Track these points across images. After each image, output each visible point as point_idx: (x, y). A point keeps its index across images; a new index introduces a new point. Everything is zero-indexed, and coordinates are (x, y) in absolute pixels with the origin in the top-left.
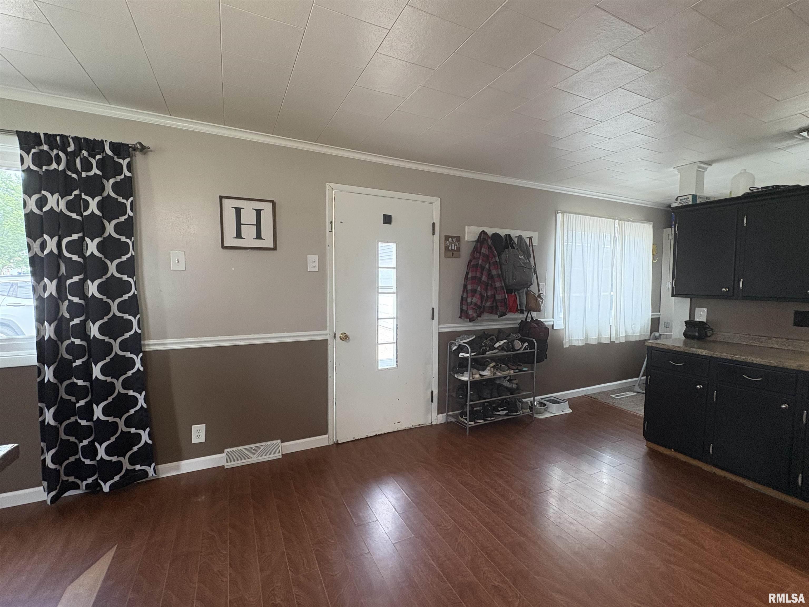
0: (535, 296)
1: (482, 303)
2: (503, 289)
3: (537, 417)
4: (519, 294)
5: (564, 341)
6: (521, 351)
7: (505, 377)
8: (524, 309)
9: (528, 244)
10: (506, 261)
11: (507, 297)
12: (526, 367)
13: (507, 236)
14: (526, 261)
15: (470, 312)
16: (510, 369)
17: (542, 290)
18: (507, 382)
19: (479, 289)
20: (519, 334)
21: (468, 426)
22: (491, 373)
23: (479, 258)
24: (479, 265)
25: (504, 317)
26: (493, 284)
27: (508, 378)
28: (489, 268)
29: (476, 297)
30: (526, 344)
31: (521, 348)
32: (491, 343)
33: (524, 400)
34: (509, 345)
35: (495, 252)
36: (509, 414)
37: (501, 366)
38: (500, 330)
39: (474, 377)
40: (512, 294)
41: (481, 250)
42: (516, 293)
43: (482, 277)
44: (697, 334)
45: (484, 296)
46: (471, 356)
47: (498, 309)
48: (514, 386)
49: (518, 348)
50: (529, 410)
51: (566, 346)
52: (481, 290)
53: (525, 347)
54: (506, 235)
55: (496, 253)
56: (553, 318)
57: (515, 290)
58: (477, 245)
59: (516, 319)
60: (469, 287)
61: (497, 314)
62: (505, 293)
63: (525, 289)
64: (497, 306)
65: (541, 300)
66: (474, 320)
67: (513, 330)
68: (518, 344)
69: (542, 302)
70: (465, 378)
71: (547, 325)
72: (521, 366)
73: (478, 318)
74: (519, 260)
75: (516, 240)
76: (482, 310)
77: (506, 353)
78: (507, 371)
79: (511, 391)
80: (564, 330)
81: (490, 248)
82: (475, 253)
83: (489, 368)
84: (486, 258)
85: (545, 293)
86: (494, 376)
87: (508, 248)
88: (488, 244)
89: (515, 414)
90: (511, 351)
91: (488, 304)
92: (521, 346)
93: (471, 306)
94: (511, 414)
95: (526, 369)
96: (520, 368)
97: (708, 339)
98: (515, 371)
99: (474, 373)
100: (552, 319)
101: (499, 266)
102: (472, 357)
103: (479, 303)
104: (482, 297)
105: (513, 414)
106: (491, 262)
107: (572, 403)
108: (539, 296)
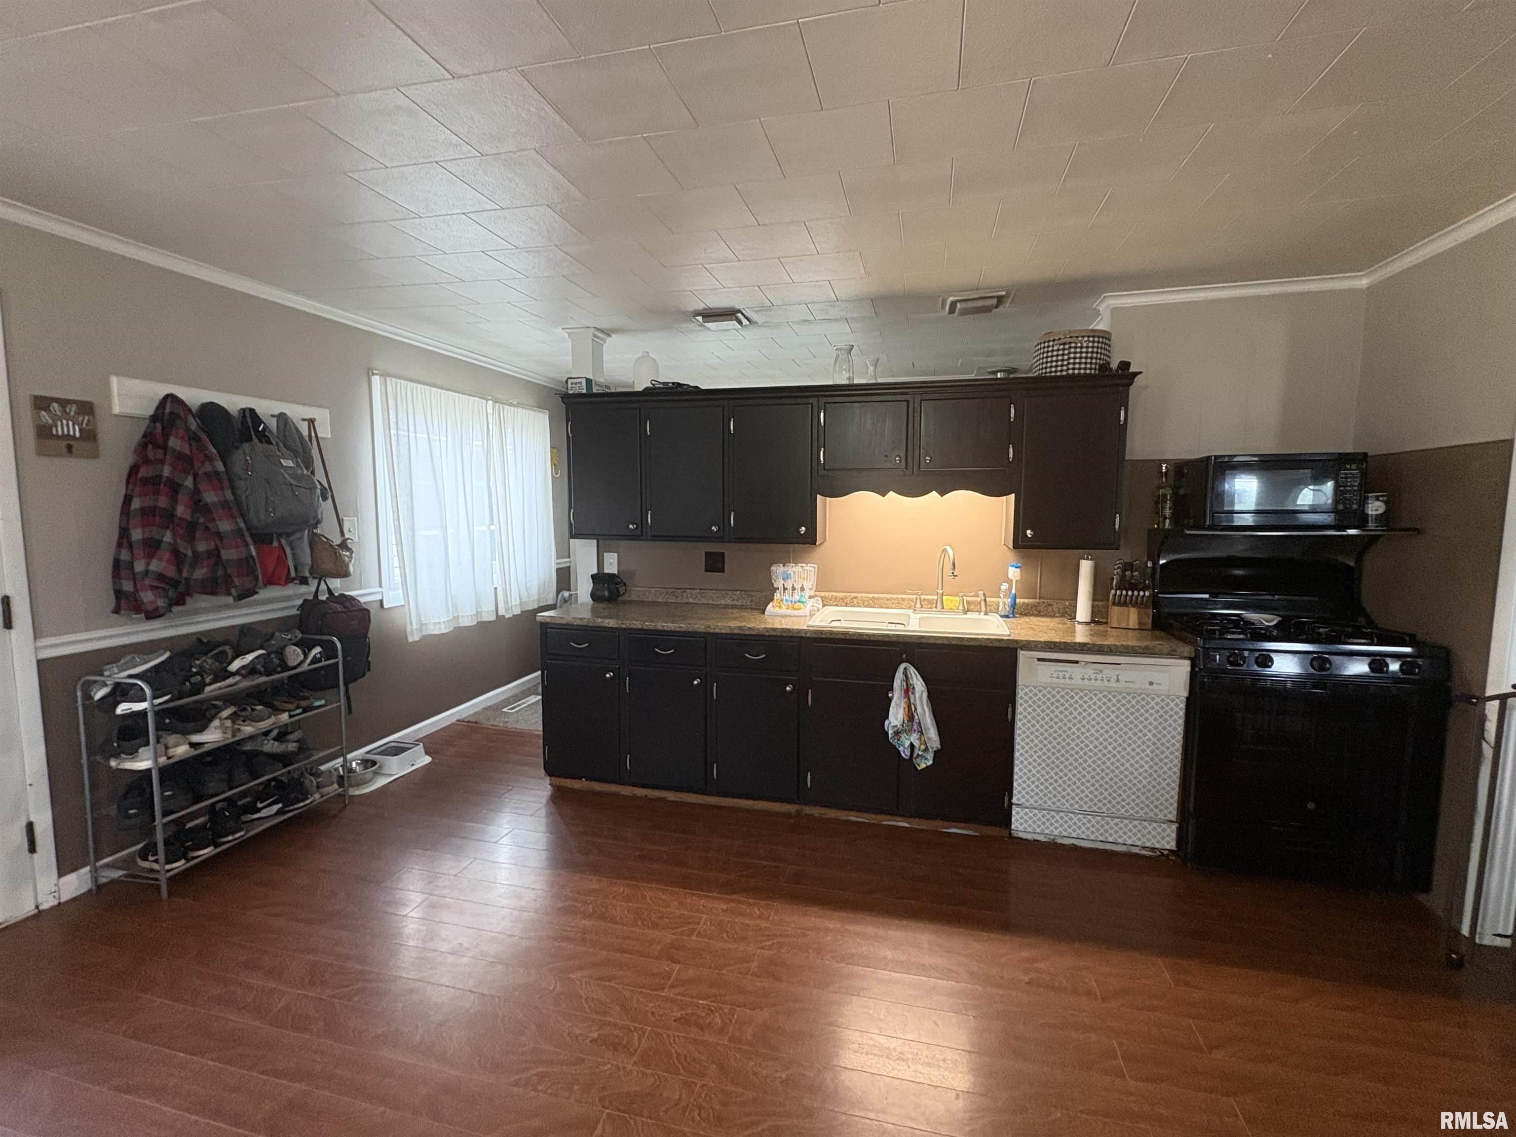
0: (331, 546)
1: (180, 571)
2: (243, 535)
3: (357, 793)
4: (291, 544)
5: (408, 629)
6: (305, 667)
7: (266, 733)
8: (307, 574)
9: (305, 433)
10: (247, 470)
11: (254, 553)
12: (320, 699)
13: (248, 414)
14: (299, 472)
15: (147, 597)
16: (278, 711)
17: (350, 531)
18: (272, 742)
19: (168, 537)
20: (298, 631)
21: (163, 879)
22: (224, 733)
23: (162, 462)
24: (164, 480)
25: (252, 598)
26: (210, 525)
27: (275, 733)
28: (195, 484)
29: (161, 559)
30: (317, 650)
31: (302, 662)
32: (217, 664)
33: (323, 768)
34: (272, 659)
35: (211, 448)
36: (287, 809)
37: (253, 710)
38: (244, 630)
39: (170, 755)
40: (271, 543)
41: (166, 440)
42: (284, 542)
43: (174, 509)
44: (606, 593)
45: (185, 555)
46: (153, 705)
47: (233, 582)
48: (292, 747)
49: (295, 664)
50: (336, 786)
51: (414, 637)
52: (175, 540)
53: (315, 656)
54: (244, 410)
55: (215, 451)
56: (381, 586)
57: (279, 535)
58: (155, 428)
59: (289, 598)
60: (137, 534)
61: (230, 594)
62: (247, 545)
63: (306, 532)
64: (227, 577)
65: (348, 553)
66: (160, 616)
67: (284, 624)
68: (294, 655)
69: (351, 557)
70: (143, 762)
71: (365, 603)
72: (305, 698)
73: (176, 609)
74: (282, 471)
75: (273, 424)
76: (181, 588)
77: (264, 679)
78: (269, 717)
79: (285, 759)
80: (407, 607)
81: (192, 438)
82: (150, 446)
83: (216, 723)
84: (184, 462)
85: (359, 537)
86: (234, 736)
87: (249, 439)
88: (188, 429)
89: (302, 804)
90: (279, 673)
91: (200, 573)
92: (302, 657)
93: (147, 582)
94: (292, 808)
95: (322, 702)
96: (304, 703)
97: (620, 598)
98: (292, 713)
99: (170, 745)
100: (379, 589)
101: (226, 482)
102: (157, 708)
103: (171, 572)
104: (178, 557)
105: (296, 806)
106: (200, 472)
107: (431, 744)
108: (344, 545)
